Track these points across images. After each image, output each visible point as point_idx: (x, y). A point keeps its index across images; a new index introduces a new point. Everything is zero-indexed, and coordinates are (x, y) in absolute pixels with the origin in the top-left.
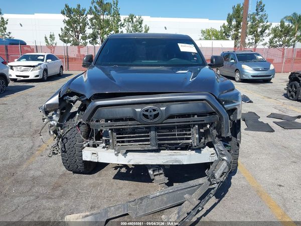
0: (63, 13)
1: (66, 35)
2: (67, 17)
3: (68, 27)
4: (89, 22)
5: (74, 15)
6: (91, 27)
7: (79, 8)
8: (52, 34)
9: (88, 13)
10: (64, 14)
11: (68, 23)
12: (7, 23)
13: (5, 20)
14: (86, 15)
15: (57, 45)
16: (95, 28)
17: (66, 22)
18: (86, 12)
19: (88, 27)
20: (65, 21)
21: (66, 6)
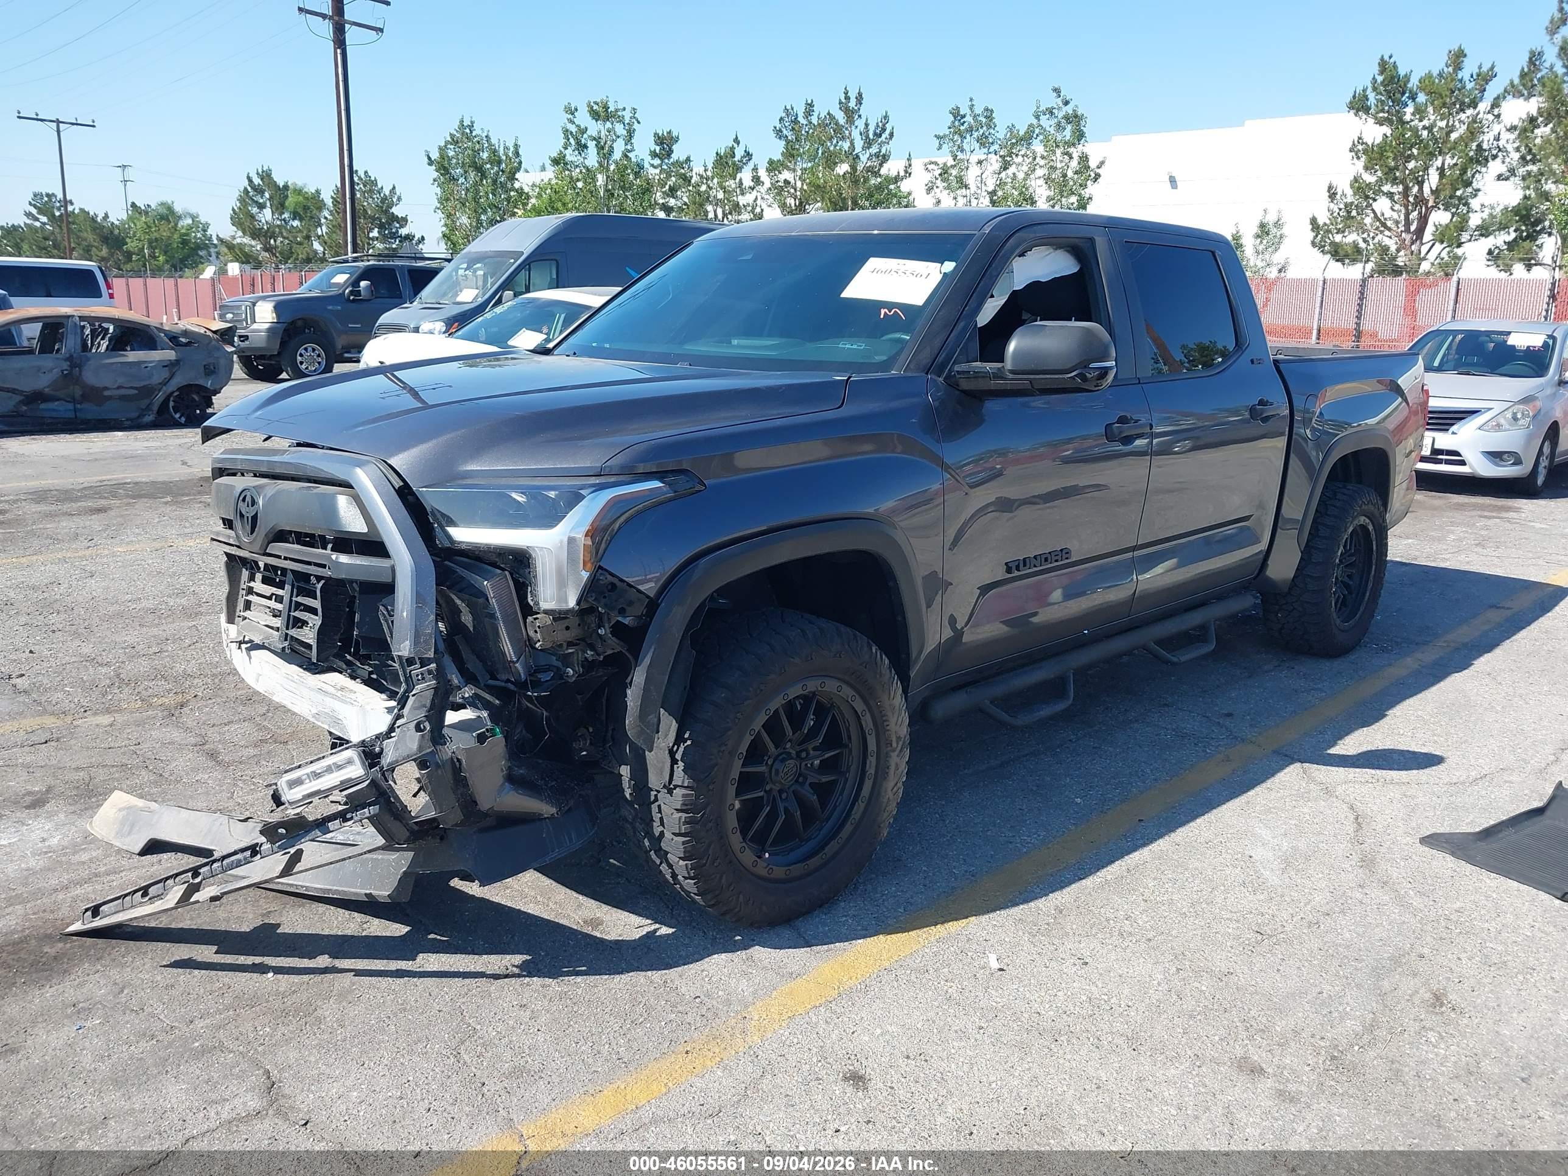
0: (1359, 105)
1: (1349, 218)
2: (1380, 122)
3: (1370, 178)
4: (1509, 140)
5: (1420, 112)
6: (1512, 172)
7: (1458, 67)
8: (1271, 218)
9: (1513, 91)
10: (1367, 110)
11: (1373, 155)
12: (1097, 176)
13: (1093, 164)
14: (1496, 104)
15: (1291, 274)
16: (1538, 177)
17: (1365, 152)
18: (1494, 89)
19: (1496, 167)
20: (1360, 148)
21: (1383, 66)
